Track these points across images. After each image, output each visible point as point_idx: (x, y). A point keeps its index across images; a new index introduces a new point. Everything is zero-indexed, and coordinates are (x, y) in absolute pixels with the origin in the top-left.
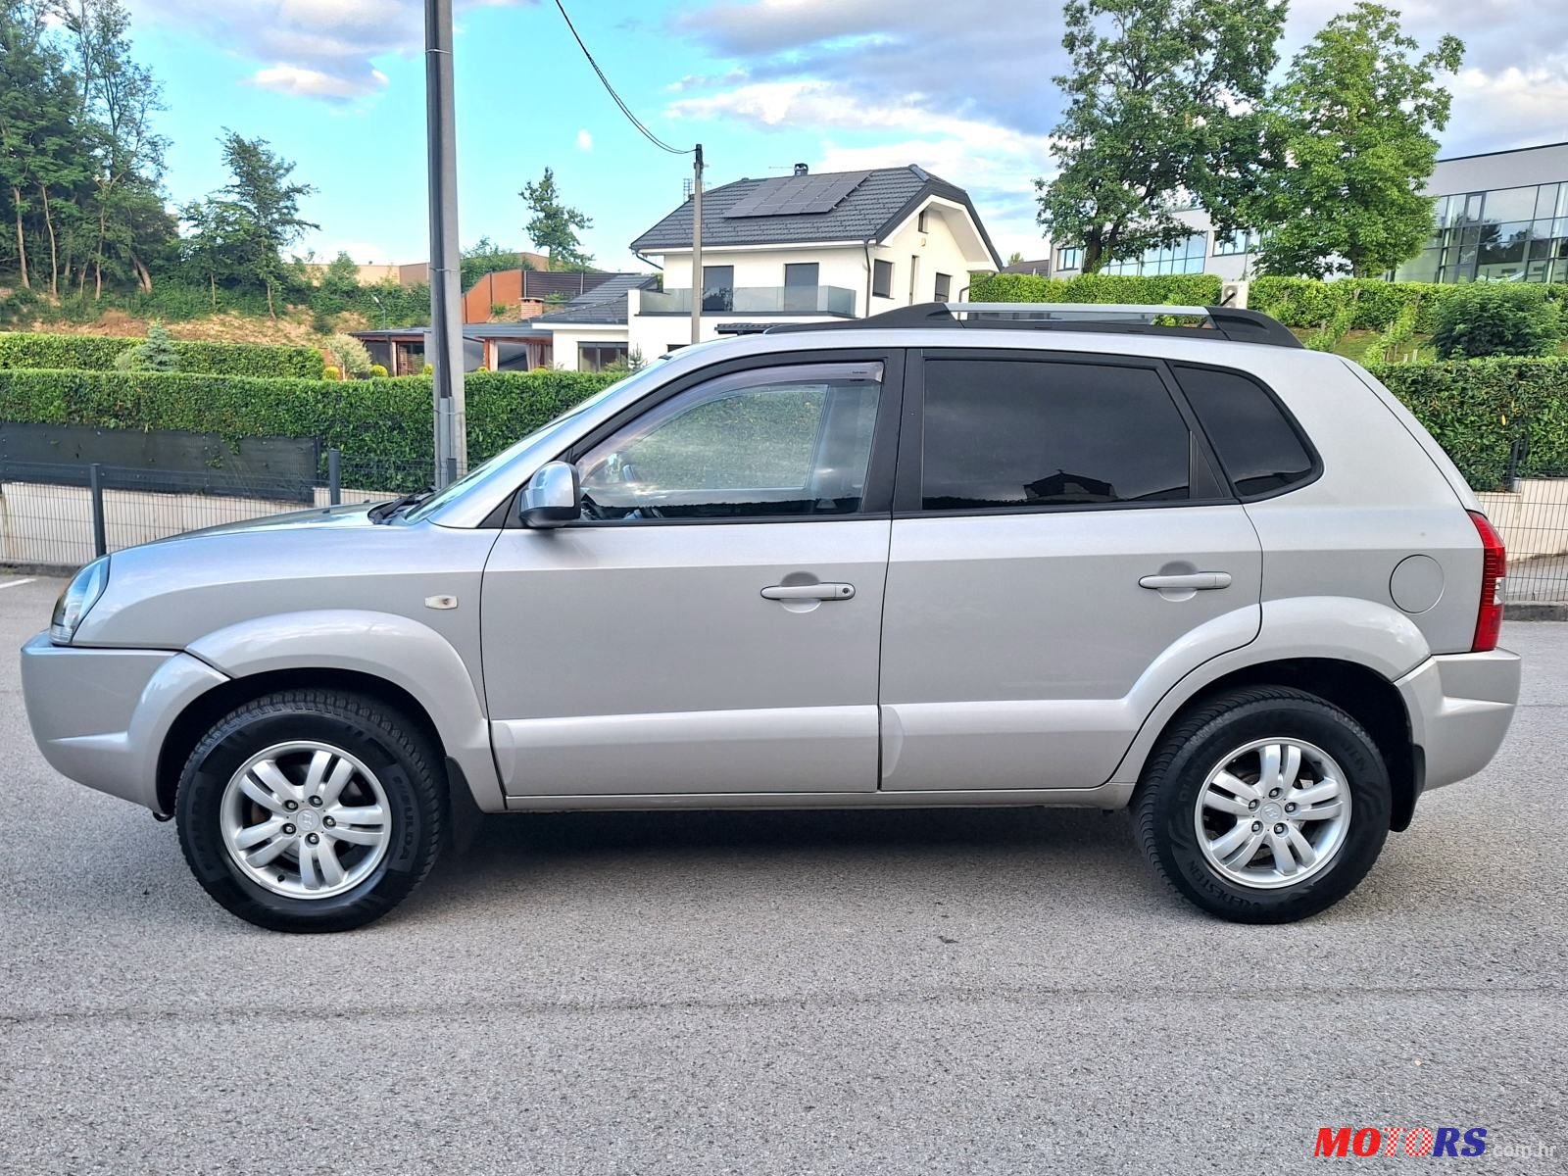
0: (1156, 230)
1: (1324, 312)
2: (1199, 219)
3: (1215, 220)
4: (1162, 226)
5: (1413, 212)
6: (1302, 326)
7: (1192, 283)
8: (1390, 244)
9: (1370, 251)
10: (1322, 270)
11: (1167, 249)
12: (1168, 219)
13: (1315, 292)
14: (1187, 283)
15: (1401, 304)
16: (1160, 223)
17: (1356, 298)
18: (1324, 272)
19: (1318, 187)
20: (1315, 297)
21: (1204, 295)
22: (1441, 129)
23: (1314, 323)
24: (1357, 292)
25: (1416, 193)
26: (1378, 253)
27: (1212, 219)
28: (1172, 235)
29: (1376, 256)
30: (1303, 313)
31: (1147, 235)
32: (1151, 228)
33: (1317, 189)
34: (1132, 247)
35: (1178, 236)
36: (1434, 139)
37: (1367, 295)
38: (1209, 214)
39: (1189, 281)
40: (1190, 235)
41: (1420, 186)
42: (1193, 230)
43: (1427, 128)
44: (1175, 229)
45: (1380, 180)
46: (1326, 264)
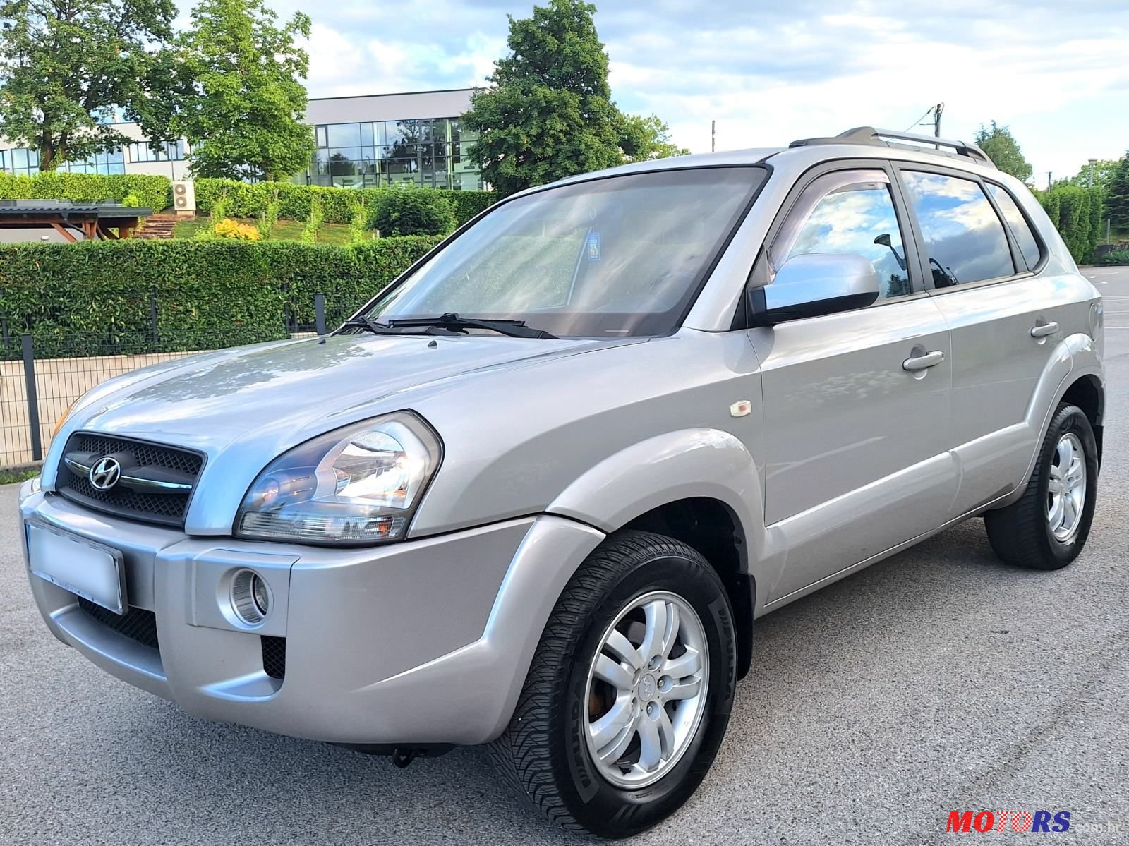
0: (100, 137)
1: (255, 206)
2: (133, 131)
3: (146, 133)
4: (104, 135)
5: (298, 135)
6: (240, 217)
7: (146, 182)
8: (289, 158)
9: (276, 162)
10: (240, 175)
11: (110, 154)
12: (107, 129)
13: (245, 191)
14: (142, 181)
15: (309, 201)
16: (102, 132)
17: (276, 196)
18: (242, 177)
19: (232, 112)
20: (246, 194)
21: (158, 192)
22: (305, 77)
23: (249, 215)
24: (277, 191)
25: (298, 122)
26: (281, 164)
27: (143, 131)
28: (113, 143)
29: (281, 166)
30: (239, 207)
31: (92, 141)
32: (95, 136)
33: (232, 114)
34: (79, 151)
35: (119, 143)
36: (301, 84)
37: (283, 194)
38: (140, 128)
39: (144, 180)
40: (129, 144)
41: (300, 117)
42: (132, 139)
43: (296, 75)
44: (115, 138)
45: (276, 109)
46: (243, 170)
